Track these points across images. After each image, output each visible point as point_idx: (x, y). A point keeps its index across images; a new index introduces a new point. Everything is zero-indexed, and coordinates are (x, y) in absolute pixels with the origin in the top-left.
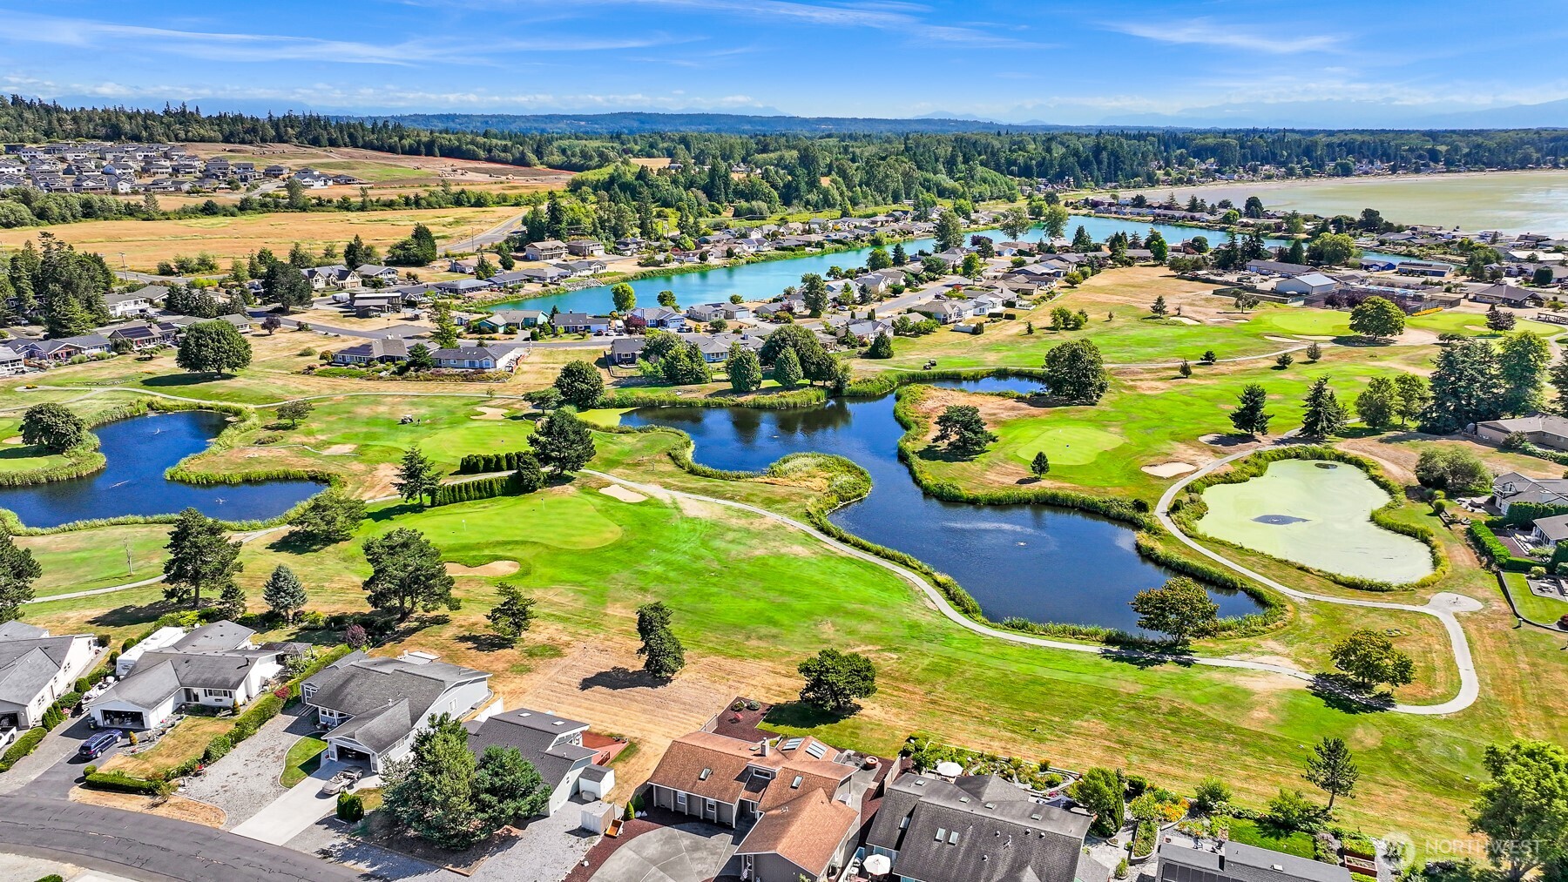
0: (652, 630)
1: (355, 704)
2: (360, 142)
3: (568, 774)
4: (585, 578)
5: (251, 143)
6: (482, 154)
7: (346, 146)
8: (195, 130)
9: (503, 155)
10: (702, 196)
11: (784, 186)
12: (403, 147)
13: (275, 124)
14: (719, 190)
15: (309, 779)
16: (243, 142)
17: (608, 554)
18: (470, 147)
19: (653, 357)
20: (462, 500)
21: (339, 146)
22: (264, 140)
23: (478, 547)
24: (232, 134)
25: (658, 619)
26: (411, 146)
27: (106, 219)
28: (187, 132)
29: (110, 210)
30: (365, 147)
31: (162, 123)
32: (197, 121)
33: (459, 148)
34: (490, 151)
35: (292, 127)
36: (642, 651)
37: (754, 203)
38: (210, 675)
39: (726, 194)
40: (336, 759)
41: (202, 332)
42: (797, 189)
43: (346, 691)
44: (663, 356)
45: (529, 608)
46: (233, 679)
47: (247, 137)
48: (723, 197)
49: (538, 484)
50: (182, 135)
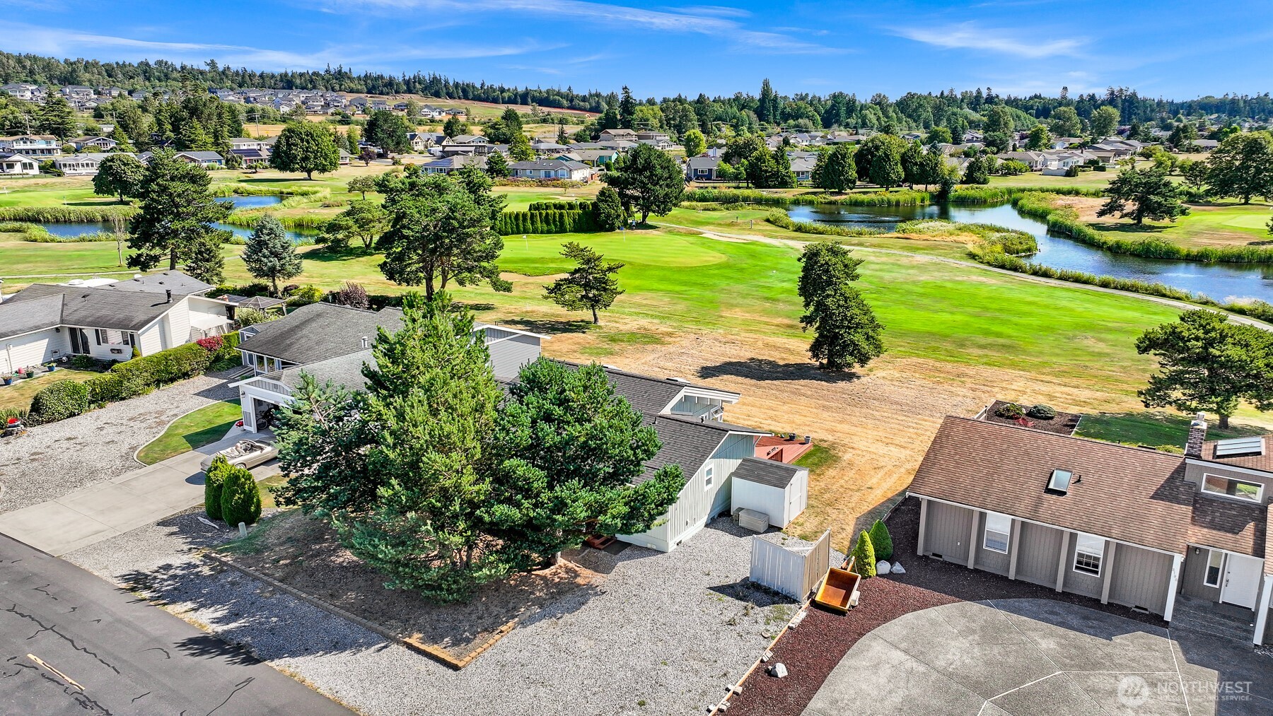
0: (829, 283)
1: (310, 349)
2: (471, 96)
3: (709, 463)
4: (684, 288)
5: (388, 94)
6: (565, 103)
7: (460, 98)
8: (347, 84)
9: (582, 104)
10: (754, 117)
11: (826, 112)
12: (503, 98)
13: (407, 83)
14: (769, 111)
15: (192, 453)
16: (382, 93)
17: (712, 272)
18: (557, 97)
19: (735, 159)
20: (526, 232)
21: (454, 98)
22: (397, 92)
23: (542, 260)
24: (374, 87)
25: (840, 266)
26: (509, 98)
27: (265, 123)
28: (341, 85)
29: (269, 118)
30: (473, 99)
31: (323, 79)
32: (349, 78)
33: (547, 98)
34: (571, 101)
35: (420, 83)
36: (808, 320)
37: (800, 120)
38: (109, 313)
39: (775, 116)
40: (253, 429)
41: (293, 132)
42: (838, 115)
43: (300, 334)
44: (746, 158)
45: (611, 276)
46: (141, 317)
47: (385, 90)
48: (771, 117)
49: (617, 224)
50: (337, 87)
